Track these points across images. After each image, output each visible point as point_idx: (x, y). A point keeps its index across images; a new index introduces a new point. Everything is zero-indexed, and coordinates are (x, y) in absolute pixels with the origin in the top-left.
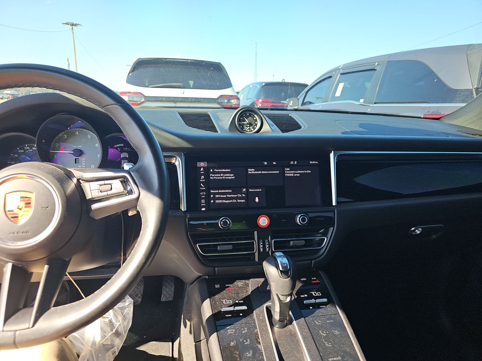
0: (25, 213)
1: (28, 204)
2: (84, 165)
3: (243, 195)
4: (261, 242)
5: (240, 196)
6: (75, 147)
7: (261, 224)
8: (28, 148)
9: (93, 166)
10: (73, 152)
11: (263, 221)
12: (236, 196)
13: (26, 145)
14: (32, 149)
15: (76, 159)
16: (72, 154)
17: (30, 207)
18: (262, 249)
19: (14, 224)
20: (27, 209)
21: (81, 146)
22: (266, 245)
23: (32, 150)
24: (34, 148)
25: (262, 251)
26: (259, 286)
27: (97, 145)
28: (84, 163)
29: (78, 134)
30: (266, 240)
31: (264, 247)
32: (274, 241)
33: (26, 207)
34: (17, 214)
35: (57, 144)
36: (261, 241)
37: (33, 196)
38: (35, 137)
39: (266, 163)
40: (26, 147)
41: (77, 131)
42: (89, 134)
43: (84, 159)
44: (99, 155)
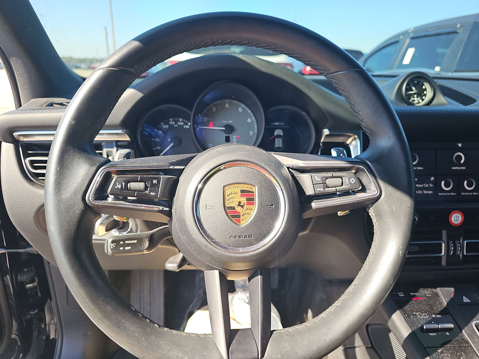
0: (247, 211)
1: (250, 201)
3: (431, 185)
4: (451, 244)
5: (427, 185)
6: (225, 122)
7: (454, 222)
8: (173, 123)
10: (224, 129)
11: (456, 218)
12: (422, 186)
13: (171, 120)
15: (226, 137)
16: (222, 131)
17: (253, 204)
18: (452, 252)
19: (235, 225)
20: (249, 207)
21: (231, 122)
22: (457, 248)
23: (177, 126)
25: (451, 254)
26: (452, 296)
29: (228, 106)
30: (456, 242)
31: (455, 250)
32: (466, 243)
33: (248, 204)
34: (240, 213)
36: (451, 242)
37: (256, 190)
38: (191, 111)
39: (460, 145)
40: (171, 121)
41: (226, 103)
42: (241, 106)
43: (235, 137)
44: (252, 132)
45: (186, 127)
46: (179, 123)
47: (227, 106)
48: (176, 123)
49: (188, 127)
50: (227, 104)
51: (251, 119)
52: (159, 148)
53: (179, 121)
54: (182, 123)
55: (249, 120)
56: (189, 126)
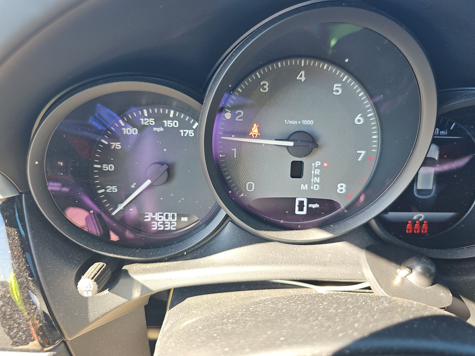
2: (316, 183)
8: (152, 121)
9: (342, 190)
10: (290, 143)
13: (146, 112)
14: (163, 125)
15: (294, 163)
16: (285, 151)
21: (311, 122)
23: (162, 129)
24: (169, 122)
27: (359, 121)
28: (317, 176)
29: (303, 79)
35: (240, 113)
40: (145, 117)
41: (300, 69)
42: (339, 81)
43: (318, 163)
44: (363, 152)
45: (184, 133)
46: (168, 123)
47: (302, 77)
48: (159, 122)
49: (191, 133)
50: (303, 72)
51: (364, 116)
52: (114, 189)
53: (167, 117)
54: (174, 124)
55: (359, 119)
56: (195, 131)
